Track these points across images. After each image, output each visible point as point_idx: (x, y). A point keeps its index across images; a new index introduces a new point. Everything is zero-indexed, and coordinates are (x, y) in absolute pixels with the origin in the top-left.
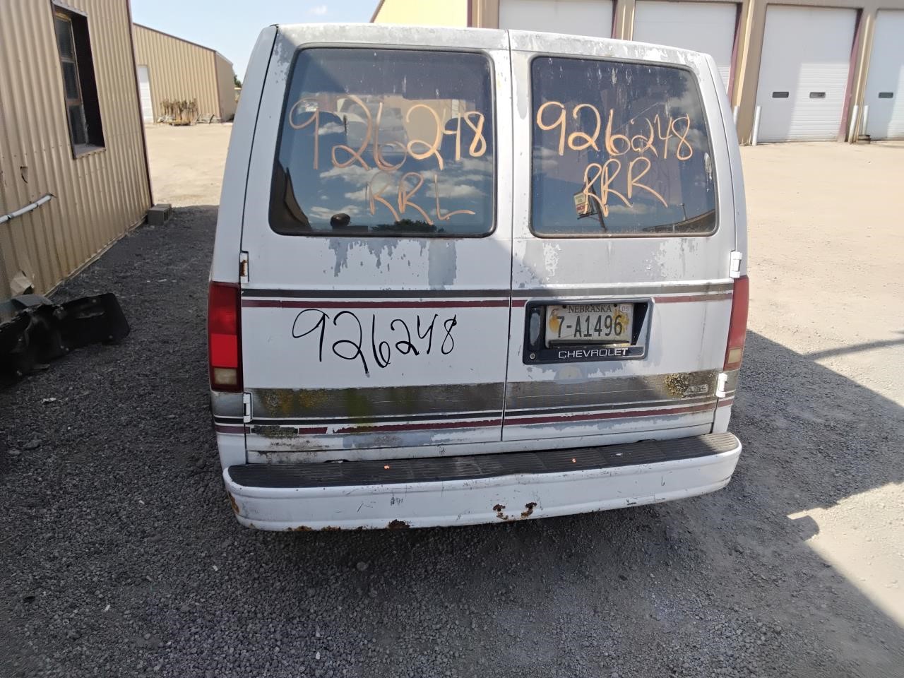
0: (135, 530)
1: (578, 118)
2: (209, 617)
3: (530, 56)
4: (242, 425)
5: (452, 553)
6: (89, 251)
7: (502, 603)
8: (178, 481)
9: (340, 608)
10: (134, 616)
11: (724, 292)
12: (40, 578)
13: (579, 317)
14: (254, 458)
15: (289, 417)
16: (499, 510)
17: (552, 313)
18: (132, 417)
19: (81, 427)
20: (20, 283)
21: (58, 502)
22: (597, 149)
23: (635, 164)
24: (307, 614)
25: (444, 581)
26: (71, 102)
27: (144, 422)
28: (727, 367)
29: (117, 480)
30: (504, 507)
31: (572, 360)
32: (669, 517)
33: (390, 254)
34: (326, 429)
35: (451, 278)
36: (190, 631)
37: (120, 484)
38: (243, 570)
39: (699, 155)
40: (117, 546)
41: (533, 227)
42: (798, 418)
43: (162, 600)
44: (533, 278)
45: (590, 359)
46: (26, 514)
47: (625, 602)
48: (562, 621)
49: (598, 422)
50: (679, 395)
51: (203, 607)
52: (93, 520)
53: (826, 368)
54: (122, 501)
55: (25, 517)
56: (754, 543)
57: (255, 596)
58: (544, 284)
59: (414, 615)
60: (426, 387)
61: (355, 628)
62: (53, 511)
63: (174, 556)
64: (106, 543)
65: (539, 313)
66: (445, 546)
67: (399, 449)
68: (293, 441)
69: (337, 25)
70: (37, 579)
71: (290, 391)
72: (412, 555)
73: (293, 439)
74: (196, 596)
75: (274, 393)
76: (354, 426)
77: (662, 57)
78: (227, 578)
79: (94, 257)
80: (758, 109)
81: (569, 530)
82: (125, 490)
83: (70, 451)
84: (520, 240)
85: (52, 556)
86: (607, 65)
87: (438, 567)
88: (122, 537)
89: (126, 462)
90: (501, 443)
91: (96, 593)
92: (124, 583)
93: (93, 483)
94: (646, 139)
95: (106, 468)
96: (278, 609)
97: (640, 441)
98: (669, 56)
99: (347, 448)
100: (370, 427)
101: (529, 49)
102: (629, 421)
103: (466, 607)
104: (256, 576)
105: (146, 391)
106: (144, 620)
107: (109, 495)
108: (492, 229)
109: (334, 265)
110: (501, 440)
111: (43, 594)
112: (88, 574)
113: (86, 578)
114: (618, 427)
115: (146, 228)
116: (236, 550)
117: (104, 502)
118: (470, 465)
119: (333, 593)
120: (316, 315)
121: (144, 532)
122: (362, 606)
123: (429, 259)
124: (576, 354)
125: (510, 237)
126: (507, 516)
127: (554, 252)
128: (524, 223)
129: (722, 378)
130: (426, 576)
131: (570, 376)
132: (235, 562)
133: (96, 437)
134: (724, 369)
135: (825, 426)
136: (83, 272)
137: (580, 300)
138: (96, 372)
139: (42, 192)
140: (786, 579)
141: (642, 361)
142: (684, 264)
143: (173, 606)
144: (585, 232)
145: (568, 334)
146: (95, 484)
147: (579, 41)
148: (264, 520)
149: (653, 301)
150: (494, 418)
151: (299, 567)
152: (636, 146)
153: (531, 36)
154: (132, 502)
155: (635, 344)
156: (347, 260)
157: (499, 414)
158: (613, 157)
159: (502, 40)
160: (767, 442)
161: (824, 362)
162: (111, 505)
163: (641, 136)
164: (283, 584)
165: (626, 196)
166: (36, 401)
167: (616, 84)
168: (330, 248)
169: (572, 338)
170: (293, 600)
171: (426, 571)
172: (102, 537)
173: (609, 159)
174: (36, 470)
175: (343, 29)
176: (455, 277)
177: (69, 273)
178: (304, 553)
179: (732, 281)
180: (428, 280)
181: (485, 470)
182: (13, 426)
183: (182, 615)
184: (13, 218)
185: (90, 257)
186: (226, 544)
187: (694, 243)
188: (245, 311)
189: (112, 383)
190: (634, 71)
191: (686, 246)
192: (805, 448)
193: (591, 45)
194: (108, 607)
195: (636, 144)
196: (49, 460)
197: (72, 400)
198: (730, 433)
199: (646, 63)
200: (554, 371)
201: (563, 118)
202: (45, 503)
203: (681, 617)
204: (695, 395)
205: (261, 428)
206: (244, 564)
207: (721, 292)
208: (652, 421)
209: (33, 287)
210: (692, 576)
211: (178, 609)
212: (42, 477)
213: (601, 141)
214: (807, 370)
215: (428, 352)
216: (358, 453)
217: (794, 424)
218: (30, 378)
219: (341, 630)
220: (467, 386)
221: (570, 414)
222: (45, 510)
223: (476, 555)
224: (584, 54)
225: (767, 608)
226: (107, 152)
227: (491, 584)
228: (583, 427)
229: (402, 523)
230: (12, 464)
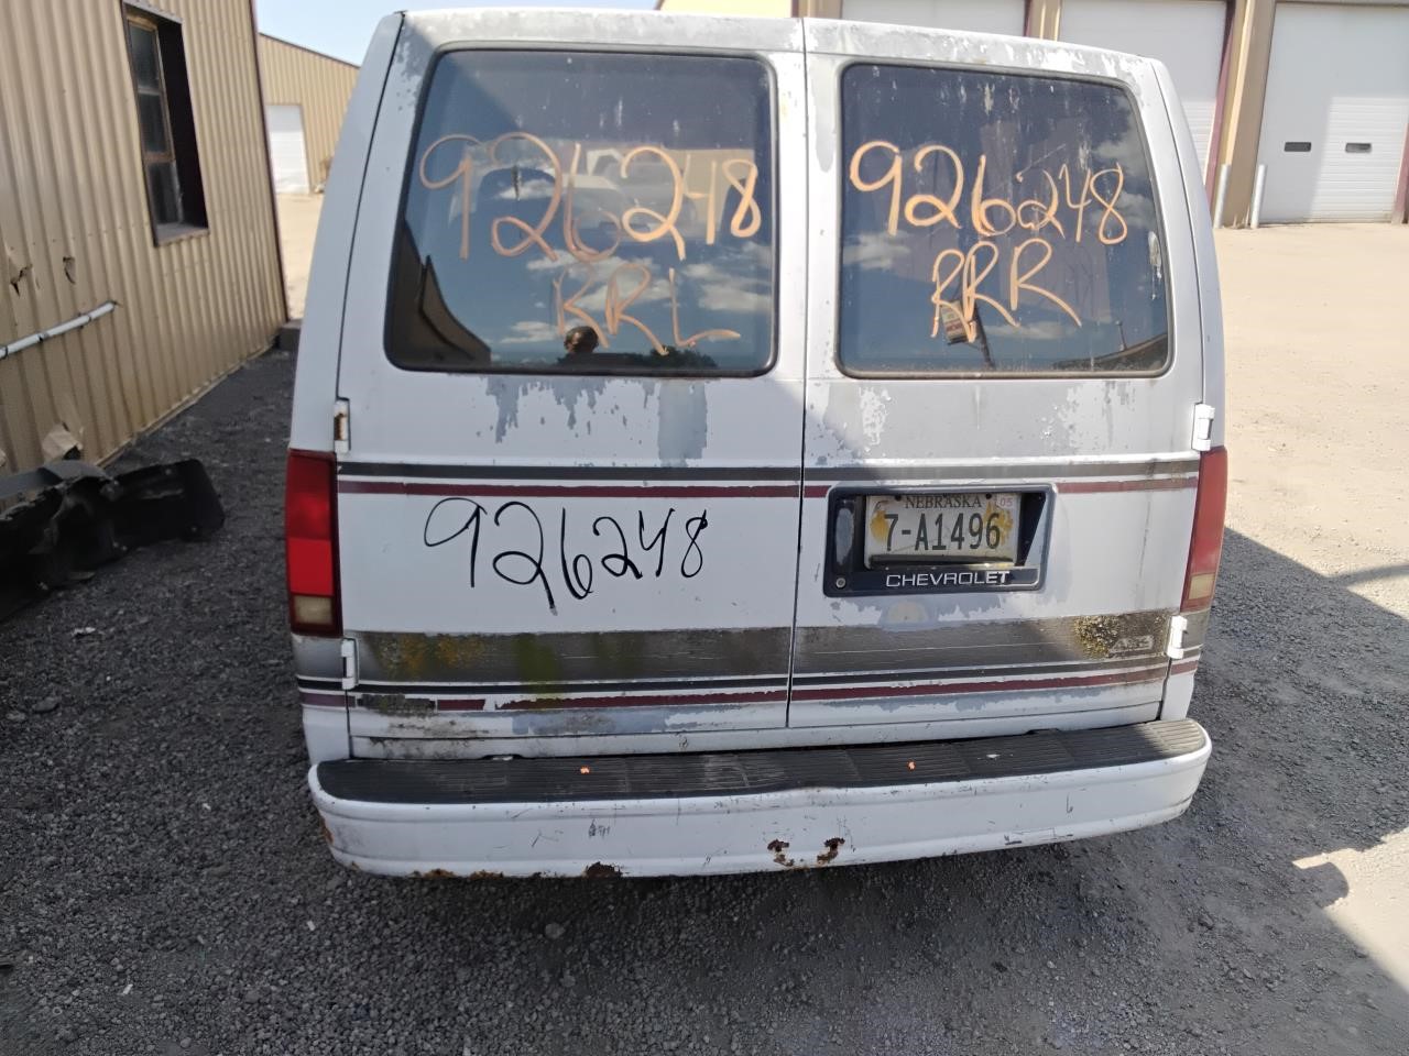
0: (190, 854)
1: (923, 171)
2: (290, 1014)
3: (840, 62)
4: (343, 693)
5: (707, 911)
6: (178, 390)
7: (787, 1006)
8: (269, 771)
9: (510, 1005)
10: (168, 1005)
11: (1182, 476)
12: (28, 933)
13: (923, 516)
14: (363, 748)
15: (421, 681)
16: (778, 850)
17: (877, 508)
18: (210, 663)
19: (126, 677)
20: (59, 442)
21: (75, 802)
22: (955, 224)
23: (1024, 250)
24: (452, 1014)
25: (690, 961)
26: (153, 158)
27: (227, 670)
28: (1187, 604)
29: (172, 767)
30: (787, 845)
31: (909, 590)
32: (1085, 858)
33: (592, 404)
34: (482, 702)
35: (697, 445)
36: (257, 1035)
37: (177, 775)
38: (356, 932)
39: (1139, 237)
40: (157, 880)
41: (841, 360)
42: (1317, 687)
43: (219, 978)
44: (842, 447)
45: (943, 588)
46: (19, 821)
47: (1001, 1013)
48: (888, 1043)
49: (957, 698)
50: (1100, 654)
51: (282, 994)
52: (126, 834)
53: (1366, 600)
54: (175, 803)
55: (19, 826)
56: (1235, 909)
57: (371, 978)
58: (860, 458)
59: (634, 1023)
60: (654, 633)
61: (532, 1043)
62: (65, 817)
63: (246, 902)
64: (141, 875)
65: (851, 508)
66: (697, 899)
67: (607, 738)
68: (428, 722)
69: (505, 11)
70: (22, 935)
71: (420, 637)
72: (639, 914)
73: (427, 719)
74: (274, 973)
75: (394, 641)
76: (532, 697)
77: (1074, 65)
78: (328, 943)
79: (187, 401)
80: (1261, 170)
81: (911, 878)
82: (184, 784)
83: (104, 717)
84: (817, 382)
85: (51, 894)
86: (975, 77)
87: (683, 936)
88: (167, 866)
89: (190, 738)
90: (788, 730)
91: (113, 963)
92: (159, 946)
93: (134, 773)
94: (1045, 207)
95: (158, 747)
96: (406, 1003)
97: (1031, 732)
98: (1087, 64)
99: (519, 735)
100: (558, 700)
101: (839, 50)
102: (1010, 697)
103: (724, 1009)
104: (377, 941)
105: (239, 619)
106: (183, 1012)
107: (157, 792)
108: (769, 363)
109: (495, 421)
110: (787, 726)
111: (28, 960)
112: (104, 929)
113: (101, 934)
114: (992, 707)
115: (276, 356)
116: (349, 896)
117: (146, 805)
118: (728, 770)
119: (502, 978)
120: (463, 508)
121: (203, 858)
122: (548, 1002)
123: (660, 414)
124: (918, 579)
125: (802, 376)
126: (792, 861)
127: (879, 404)
128: (826, 353)
129: (1178, 624)
130: (660, 951)
131: (906, 618)
132: (344, 916)
133: (149, 694)
134: (1182, 609)
135: (1364, 702)
136: (167, 425)
137: (925, 486)
138: (164, 585)
139: (100, 296)
140: (1288, 977)
141: (1034, 595)
142: (1111, 426)
143: (234, 990)
144: (933, 369)
145: (904, 545)
146: (137, 773)
147: (926, 36)
148: (374, 857)
149: (1055, 489)
150: (773, 689)
151: (449, 928)
152: (1026, 220)
153: (843, 28)
154: (192, 805)
155: (1023, 564)
156: (518, 414)
157: (781, 682)
158: (985, 238)
159: (791, 35)
160: (1262, 729)
161: (1364, 590)
162: (158, 809)
163: (1036, 202)
164: (419, 958)
165: (1007, 305)
166: (63, 632)
167: (990, 112)
168: (488, 394)
169: (911, 551)
170: (433, 988)
171: (660, 944)
172: (135, 865)
173: (976, 241)
174: (47, 747)
175: (514, 16)
176: (705, 445)
177: (144, 426)
178: (459, 904)
179: (1198, 456)
180: (657, 449)
181: (755, 779)
182: (21, 674)
183: (247, 1006)
184: (48, 338)
185: (180, 400)
186: (333, 884)
187: (1128, 389)
188: (344, 500)
189: (187, 604)
190: (1024, 90)
191: (1114, 394)
192: (1326, 740)
193: (949, 43)
194: (129, 987)
195: (1027, 214)
196: (70, 732)
197: (121, 632)
198: (1191, 721)
199: (1047, 74)
200: (877, 609)
201: (896, 171)
202: (53, 803)
203: (1098, 1044)
204: (1129, 654)
205: (373, 698)
206: (358, 919)
207: (1176, 476)
208: (1053, 698)
209: (80, 447)
210: (1121, 969)
211: (241, 996)
212: (54, 760)
213: (963, 210)
214: (1334, 603)
215: (658, 573)
216: (539, 743)
217: (1310, 698)
218: (61, 594)
219: (507, 1045)
220: (725, 632)
221: (907, 684)
222: (52, 816)
223: (748, 917)
224: (937, 59)
225: (1251, 1031)
226: (212, 237)
227: (771, 970)
228: (931, 705)
229: (610, 869)
230: (10, 737)
